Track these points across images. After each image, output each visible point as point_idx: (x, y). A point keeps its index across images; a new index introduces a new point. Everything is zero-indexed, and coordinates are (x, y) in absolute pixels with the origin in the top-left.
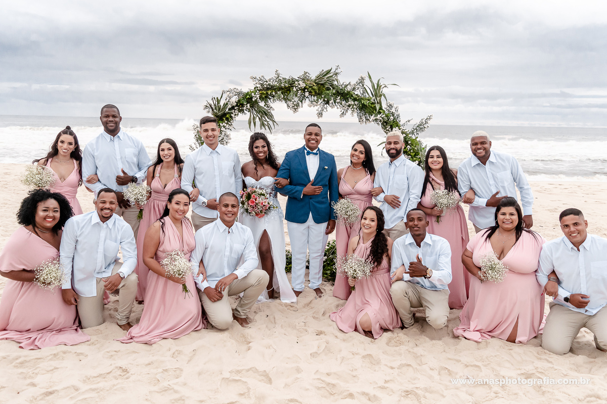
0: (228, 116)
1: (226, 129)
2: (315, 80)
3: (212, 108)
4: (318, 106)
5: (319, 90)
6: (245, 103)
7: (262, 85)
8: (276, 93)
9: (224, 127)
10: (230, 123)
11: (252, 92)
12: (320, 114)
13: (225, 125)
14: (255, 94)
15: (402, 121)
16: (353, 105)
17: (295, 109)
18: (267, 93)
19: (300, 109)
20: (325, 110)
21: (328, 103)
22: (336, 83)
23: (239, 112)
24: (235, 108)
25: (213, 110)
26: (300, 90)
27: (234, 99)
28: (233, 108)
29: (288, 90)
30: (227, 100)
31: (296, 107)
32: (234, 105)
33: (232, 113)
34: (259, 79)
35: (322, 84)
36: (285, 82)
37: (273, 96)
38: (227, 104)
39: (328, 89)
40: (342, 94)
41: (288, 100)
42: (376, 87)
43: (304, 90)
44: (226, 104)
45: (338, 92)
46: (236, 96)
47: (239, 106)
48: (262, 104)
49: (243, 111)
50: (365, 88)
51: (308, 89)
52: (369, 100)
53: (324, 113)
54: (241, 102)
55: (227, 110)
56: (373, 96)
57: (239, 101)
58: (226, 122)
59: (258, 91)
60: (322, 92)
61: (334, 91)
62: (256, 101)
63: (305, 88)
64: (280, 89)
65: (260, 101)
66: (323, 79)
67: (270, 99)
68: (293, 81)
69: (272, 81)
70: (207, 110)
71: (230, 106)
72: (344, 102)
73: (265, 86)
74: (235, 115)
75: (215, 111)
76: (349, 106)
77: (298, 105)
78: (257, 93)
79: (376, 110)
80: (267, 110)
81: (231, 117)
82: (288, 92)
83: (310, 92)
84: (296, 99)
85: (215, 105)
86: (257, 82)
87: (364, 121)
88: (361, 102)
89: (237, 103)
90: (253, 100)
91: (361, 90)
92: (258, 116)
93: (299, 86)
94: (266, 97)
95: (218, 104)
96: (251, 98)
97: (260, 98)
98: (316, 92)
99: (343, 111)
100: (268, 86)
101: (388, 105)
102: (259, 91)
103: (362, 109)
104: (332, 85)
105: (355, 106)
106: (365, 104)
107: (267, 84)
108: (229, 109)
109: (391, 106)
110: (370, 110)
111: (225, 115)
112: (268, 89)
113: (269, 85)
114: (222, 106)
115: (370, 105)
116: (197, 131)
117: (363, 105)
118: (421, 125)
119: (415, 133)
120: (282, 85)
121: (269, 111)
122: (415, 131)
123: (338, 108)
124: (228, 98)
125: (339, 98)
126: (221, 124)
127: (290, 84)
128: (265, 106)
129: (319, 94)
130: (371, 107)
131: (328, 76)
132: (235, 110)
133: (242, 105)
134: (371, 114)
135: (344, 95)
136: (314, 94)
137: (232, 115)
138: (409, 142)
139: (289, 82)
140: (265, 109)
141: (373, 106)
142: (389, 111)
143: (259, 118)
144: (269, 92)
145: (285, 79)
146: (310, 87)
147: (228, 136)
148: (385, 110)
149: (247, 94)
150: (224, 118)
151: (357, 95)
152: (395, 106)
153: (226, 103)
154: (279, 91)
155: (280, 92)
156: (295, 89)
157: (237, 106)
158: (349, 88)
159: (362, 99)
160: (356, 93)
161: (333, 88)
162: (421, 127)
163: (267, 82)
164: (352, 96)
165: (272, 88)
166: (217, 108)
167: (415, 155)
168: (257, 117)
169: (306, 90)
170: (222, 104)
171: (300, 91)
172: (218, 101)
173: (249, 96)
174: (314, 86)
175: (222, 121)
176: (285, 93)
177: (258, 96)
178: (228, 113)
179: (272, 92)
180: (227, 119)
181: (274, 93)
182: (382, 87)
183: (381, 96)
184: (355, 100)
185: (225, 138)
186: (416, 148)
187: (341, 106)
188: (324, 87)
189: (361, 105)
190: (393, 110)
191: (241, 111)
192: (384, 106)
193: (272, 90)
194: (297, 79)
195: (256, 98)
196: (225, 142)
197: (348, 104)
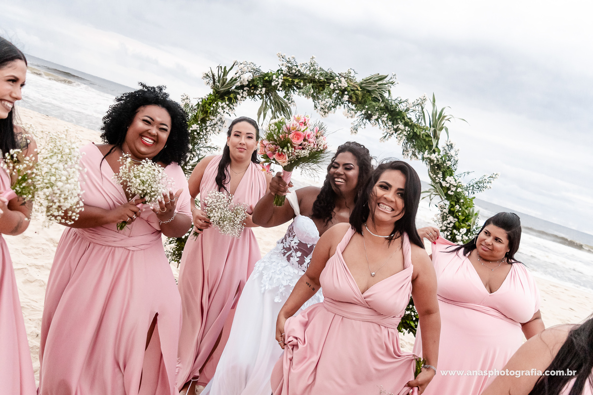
0: (232, 96)
1: (224, 112)
2: (362, 83)
3: (214, 79)
4: (355, 119)
5: (363, 97)
6: (260, 86)
7: (289, 68)
8: (305, 84)
9: (223, 108)
10: (231, 106)
11: (274, 74)
12: (355, 130)
13: (225, 106)
14: (277, 77)
15: (459, 170)
16: (402, 131)
17: (325, 112)
18: (293, 82)
19: (331, 114)
20: (363, 126)
21: (369, 117)
22: (386, 95)
23: (249, 95)
24: (245, 89)
25: (214, 82)
26: (339, 89)
27: (247, 77)
28: (242, 87)
29: (321, 86)
30: (238, 75)
31: (326, 110)
32: (244, 84)
33: (239, 94)
34: (288, 60)
35: (369, 91)
36: (321, 74)
37: (299, 88)
38: (236, 80)
39: (376, 100)
40: (392, 111)
41: (318, 98)
42: (437, 118)
43: (343, 91)
44: (234, 80)
45: (386, 107)
46: (251, 74)
47: (251, 88)
48: (281, 94)
49: (254, 96)
50: (423, 112)
51: (349, 92)
52: (423, 129)
53: (359, 129)
54: (255, 83)
55: (234, 88)
56: (430, 127)
57: (253, 80)
58: (227, 103)
59: (282, 75)
60: (365, 103)
61: (382, 105)
62: (275, 87)
63: (345, 90)
64: (312, 80)
65: (281, 89)
66: (373, 84)
67: (294, 90)
68: (331, 76)
69: (305, 66)
70: (207, 80)
71: (238, 84)
72: (390, 123)
73: (294, 71)
74: (242, 97)
75: (218, 84)
76: (396, 130)
77: (329, 108)
78: (280, 77)
79: (431, 146)
80: (286, 104)
81: (236, 98)
82: (321, 88)
83: (350, 97)
84: (330, 101)
85: (219, 77)
86: (285, 63)
87: (410, 155)
88: (413, 130)
89: (249, 82)
90: (273, 84)
91: (418, 114)
92: (271, 108)
93: (339, 84)
94: (290, 86)
95: (224, 76)
96: (270, 82)
97: (283, 85)
98: (357, 99)
99: (386, 134)
100: (297, 73)
101: (448, 144)
102: (284, 75)
103: (411, 138)
104: (382, 96)
105: (405, 133)
106: (418, 134)
107: (297, 69)
108: (237, 88)
109: (451, 146)
110: (422, 144)
111: (228, 93)
112: (295, 76)
113: (299, 71)
114: (228, 80)
115: (424, 137)
116: (184, 103)
117: (415, 134)
118: (480, 183)
119: (470, 191)
120: (316, 77)
121: (289, 105)
122: (471, 188)
123: (380, 128)
124: (240, 72)
125: (387, 115)
126: (220, 103)
127: (327, 79)
128: (285, 97)
129: (360, 103)
130: (424, 140)
131: (380, 82)
132: (244, 91)
133: (256, 87)
134: (421, 149)
135: (394, 115)
136: (354, 100)
137: (238, 96)
138: (462, 201)
139: (326, 76)
140: (284, 101)
141: (427, 139)
142: (446, 152)
143: (272, 111)
144: (296, 81)
145: (323, 70)
146: (352, 90)
147: (223, 122)
148: (441, 149)
149: (267, 75)
150: (226, 98)
151: (410, 119)
152: (455, 147)
153: (235, 78)
154: (309, 83)
155: (311, 84)
156: (332, 86)
157: (248, 86)
158: (402, 107)
159: (416, 126)
160: (409, 116)
161: (383, 101)
162: (479, 186)
163: (297, 66)
164: (404, 118)
165: (301, 76)
166: (221, 81)
167: (463, 220)
168: (270, 110)
169: (346, 93)
170: (229, 77)
171: (338, 91)
172: (225, 73)
173: (269, 77)
174: (358, 90)
175: (222, 100)
176: (316, 88)
177: (281, 81)
178: (234, 92)
179: (301, 82)
180: (230, 100)
181: (302, 84)
182: (446, 118)
183: (441, 129)
184: (406, 124)
185: (219, 123)
186: (466, 211)
187: (385, 127)
188: (370, 95)
189: (411, 134)
190: (452, 153)
191: (251, 94)
192: (442, 144)
193: (301, 79)
194: (338, 75)
195: (276, 83)
196: (217, 130)
197: (395, 127)
